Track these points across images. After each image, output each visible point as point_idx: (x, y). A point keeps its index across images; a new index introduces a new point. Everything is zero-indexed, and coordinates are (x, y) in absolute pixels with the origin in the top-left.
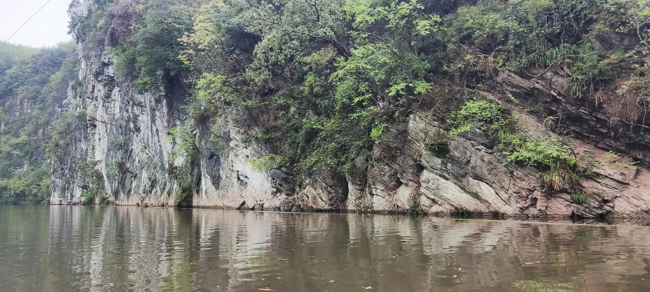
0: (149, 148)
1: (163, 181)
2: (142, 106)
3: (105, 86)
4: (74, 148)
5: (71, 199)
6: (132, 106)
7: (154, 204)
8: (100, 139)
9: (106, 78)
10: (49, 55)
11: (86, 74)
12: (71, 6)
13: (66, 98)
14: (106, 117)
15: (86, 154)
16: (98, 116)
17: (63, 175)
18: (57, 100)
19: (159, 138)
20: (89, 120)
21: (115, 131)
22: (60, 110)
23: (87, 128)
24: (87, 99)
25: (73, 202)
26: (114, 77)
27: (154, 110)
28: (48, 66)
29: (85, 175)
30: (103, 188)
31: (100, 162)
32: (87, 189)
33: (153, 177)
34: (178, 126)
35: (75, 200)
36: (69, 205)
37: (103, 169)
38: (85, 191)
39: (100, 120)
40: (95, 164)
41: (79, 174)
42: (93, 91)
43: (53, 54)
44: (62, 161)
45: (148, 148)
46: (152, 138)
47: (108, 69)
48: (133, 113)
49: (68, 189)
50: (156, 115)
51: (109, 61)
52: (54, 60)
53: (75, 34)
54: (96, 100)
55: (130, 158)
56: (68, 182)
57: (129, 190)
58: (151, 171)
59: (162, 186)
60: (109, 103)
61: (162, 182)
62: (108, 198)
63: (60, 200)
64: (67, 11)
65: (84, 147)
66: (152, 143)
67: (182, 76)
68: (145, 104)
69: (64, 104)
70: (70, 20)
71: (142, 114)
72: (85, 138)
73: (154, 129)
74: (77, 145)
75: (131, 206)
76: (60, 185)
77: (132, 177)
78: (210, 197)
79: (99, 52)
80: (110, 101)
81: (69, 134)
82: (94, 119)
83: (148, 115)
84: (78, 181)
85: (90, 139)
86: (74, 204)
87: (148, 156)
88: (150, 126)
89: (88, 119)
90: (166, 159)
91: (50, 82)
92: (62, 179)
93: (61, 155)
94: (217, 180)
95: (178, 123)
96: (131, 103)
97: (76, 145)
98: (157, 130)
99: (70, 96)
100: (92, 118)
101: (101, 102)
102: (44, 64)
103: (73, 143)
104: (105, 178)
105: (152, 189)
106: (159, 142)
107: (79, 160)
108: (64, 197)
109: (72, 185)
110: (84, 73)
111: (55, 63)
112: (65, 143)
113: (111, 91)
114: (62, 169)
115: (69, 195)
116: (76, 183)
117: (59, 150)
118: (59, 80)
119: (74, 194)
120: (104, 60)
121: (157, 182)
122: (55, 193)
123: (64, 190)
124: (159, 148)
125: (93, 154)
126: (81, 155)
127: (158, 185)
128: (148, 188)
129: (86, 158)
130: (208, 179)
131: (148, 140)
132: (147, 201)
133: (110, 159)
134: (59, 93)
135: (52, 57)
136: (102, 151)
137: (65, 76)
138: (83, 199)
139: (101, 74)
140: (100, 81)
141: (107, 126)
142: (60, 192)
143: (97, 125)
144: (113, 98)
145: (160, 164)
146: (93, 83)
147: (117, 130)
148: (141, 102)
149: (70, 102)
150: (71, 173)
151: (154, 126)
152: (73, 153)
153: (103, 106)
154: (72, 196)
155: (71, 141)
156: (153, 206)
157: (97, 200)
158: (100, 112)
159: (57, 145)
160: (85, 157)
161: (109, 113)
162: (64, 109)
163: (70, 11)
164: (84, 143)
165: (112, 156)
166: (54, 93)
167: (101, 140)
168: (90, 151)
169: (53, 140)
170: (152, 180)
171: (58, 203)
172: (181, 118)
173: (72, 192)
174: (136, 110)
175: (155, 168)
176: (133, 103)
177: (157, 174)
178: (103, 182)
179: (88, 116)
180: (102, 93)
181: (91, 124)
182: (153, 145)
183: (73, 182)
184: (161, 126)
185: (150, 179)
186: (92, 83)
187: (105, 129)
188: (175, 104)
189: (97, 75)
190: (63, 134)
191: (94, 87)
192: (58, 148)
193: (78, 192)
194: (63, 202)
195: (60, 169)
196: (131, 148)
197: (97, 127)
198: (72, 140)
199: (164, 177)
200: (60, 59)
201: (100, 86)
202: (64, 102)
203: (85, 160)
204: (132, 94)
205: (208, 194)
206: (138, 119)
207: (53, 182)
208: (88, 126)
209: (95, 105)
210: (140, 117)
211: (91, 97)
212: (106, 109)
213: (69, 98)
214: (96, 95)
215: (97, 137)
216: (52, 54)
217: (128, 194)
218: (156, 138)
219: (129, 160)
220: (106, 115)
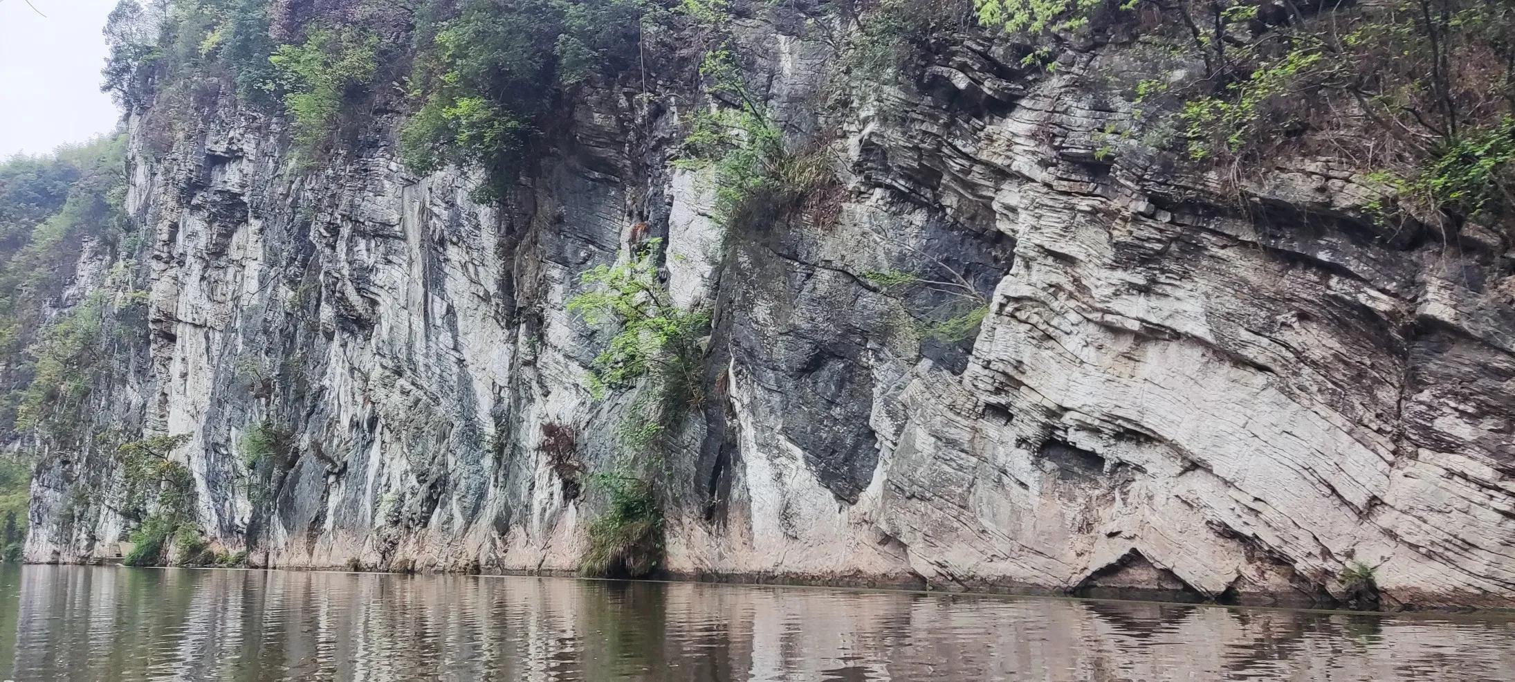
0: (414, 371)
1: (475, 481)
2: (388, 237)
3: (210, 223)
4: (103, 403)
5: (90, 547)
6: (350, 239)
7: (442, 563)
8: (184, 376)
9: (218, 198)
10: (32, 176)
11: (148, 198)
12: (116, 17)
13: (72, 283)
14: (208, 312)
15: (142, 419)
16: (182, 309)
17: (67, 478)
18: (47, 287)
19: (455, 337)
20: (154, 322)
21: (240, 348)
22: (55, 313)
23: (148, 343)
24: (154, 264)
25: (95, 555)
26: (243, 195)
27: (442, 242)
28: (28, 201)
29: (133, 477)
30: (193, 515)
31: (185, 439)
32: (139, 520)
33: (434, 468)
34: (556, 286)
35: (101, 550)
36: (82, 564)
37: (194, 459)
38: (133, 524)
39: (190, 320)
40: (170, 445)
41: (119, 474)
42: (172, 239)
43: (43, 172)
44: (64, 438)
45: (409, 373)
46: (427, 337)
47: (224, 172)
48: (350, 263)
49: (80, 520)
50: (447, 260)
51: (229, 150)
52: (45, 189)
53: (121, 94)
54: (181, 263)
55: (314, 416)
56: (82, 499)
57: (317, 518)
58: (425, 448)
59: (470, 499)
60: (221, 272)
61: (468, 488)
62: (207, 544)
63: (54, 552)
64: (104, 31)
65: (135, 399)
66: (427, 356)
67: (584, 103)
68: (404, 230)
69: (67, 299)
70: (110, 56)
71: (389, 262)
72: (141, 372)
73: (439, 308)
74: (114, 394)
75: (323, 568)
76: (56, 508)
77: (329, 473)
78: (809, 533)
79: (201, 125)
80: (223, 264)
81: (87, 365)
82: (171, 318)
83: (410, 264)
84: (115, 495)
85: (153, 376)
86: (100, 563)
87: (411, 398)
88: (419, 298)
89: (151, 316)
90: (485, 404)
91: (32, 242)
92: (63, 490)
93: (63, 424)
94: (846, 460)
95: (556, 272)
96: (346, 231)
97: (110, 395)
98: (450, 310)
99: (84, 279)
100: (165, 315)
101: (197, 268)
102: (19, 196)
103: (102, 387)
104: (201, 487)
105: (431, 511)
106: (455, 349)
107: (117, 436)
108: (68, 542)
109: (93, 508)
110: (143, 197)
111: (48, 195)
112: (76, 388)
113: (229, 235)
114: (65, 462)
115: (83, 536)
116: (107, 502)
117: (56, 408)
118: (58, 237)
119: (98, 533)
120: (215, 148)
121: (450, 487)
122: (40, 531)
123: (67, 521)
124: (455, 369)
125: (162, 416)
126: (127, 421)
127: (455, 498)
128: (413, 504)
129: (139, 430)
130: (794, 458)
131: (410, 346)
132: (407, 551)
133: (223, 429)
134: (53, 270)
135: (41, 181)
136: (190, 408)
137: (73, 226)
138: (128, 549)
139: (201, 188)
140: (198, 208)
141: (211, 335)
142: (55, 527)
143: (179, 334)
144: (234, 257)
145: (459, 425)
146: (174, 215)
147: (249, 342)
148: (386, 224)
149: (83, 294)
150: (92, 473)
151: (437, 299)
152: (99, 416)
153: (203, 278)
154: (93, 539)
155: (96, 383)
156: (433, 570)
157: (173, 552)
158: (190, 297)
159: (52, 396)
160: (137, 426)
161: (220, 298)
162: (66, 311)
163: (111, 31)
164: (136, 387)
165: (229, 420)
166: (42, 271)
167: (189, 377)
168: (153, 408)
169: (41, 379)
170: (432, 478)
171: (49, 559)
172: (568, 253)
173: (94, 528)
174: (364, 252)
175: (443, 437)
176: (354, 230)
177: (451, 459)
178: (194, 496)
179: (152, 310)
180: (202, 242)
181: (161, 330)
182: (431, 361)
183: (99, 499)
184: (466, 295)
185: (422, 477)
186: (168, 217)
187: (204, 345)
188: (546, 207)
189: (189, 191)
190: (73, 365)
191: (174, 227)
192: (55, 403)
193: (110, 528)
194: (65, 557)
195: (58, 460)
196: (316, 386)
197: (179, 341)
198: (99, 377)
199: (476, 468)
200: (61, 184)
201: (196, 223)
202: (68, 292)
203: (136, 435)
204: (352, 201)
205: (796, 521)
206: (368, 282)
207: (36, 499)
208: (152, 337)
209: (176, 278)
210: (380, 275)
211: (164, 255)
212: (210, 286)
213: (82, 282)
214: (181, 251)
215: (176, 368)
216: (41, 172)
217: (311, 529)
218: (446, 339)
219: (307, 422)
220: (208, 306)
